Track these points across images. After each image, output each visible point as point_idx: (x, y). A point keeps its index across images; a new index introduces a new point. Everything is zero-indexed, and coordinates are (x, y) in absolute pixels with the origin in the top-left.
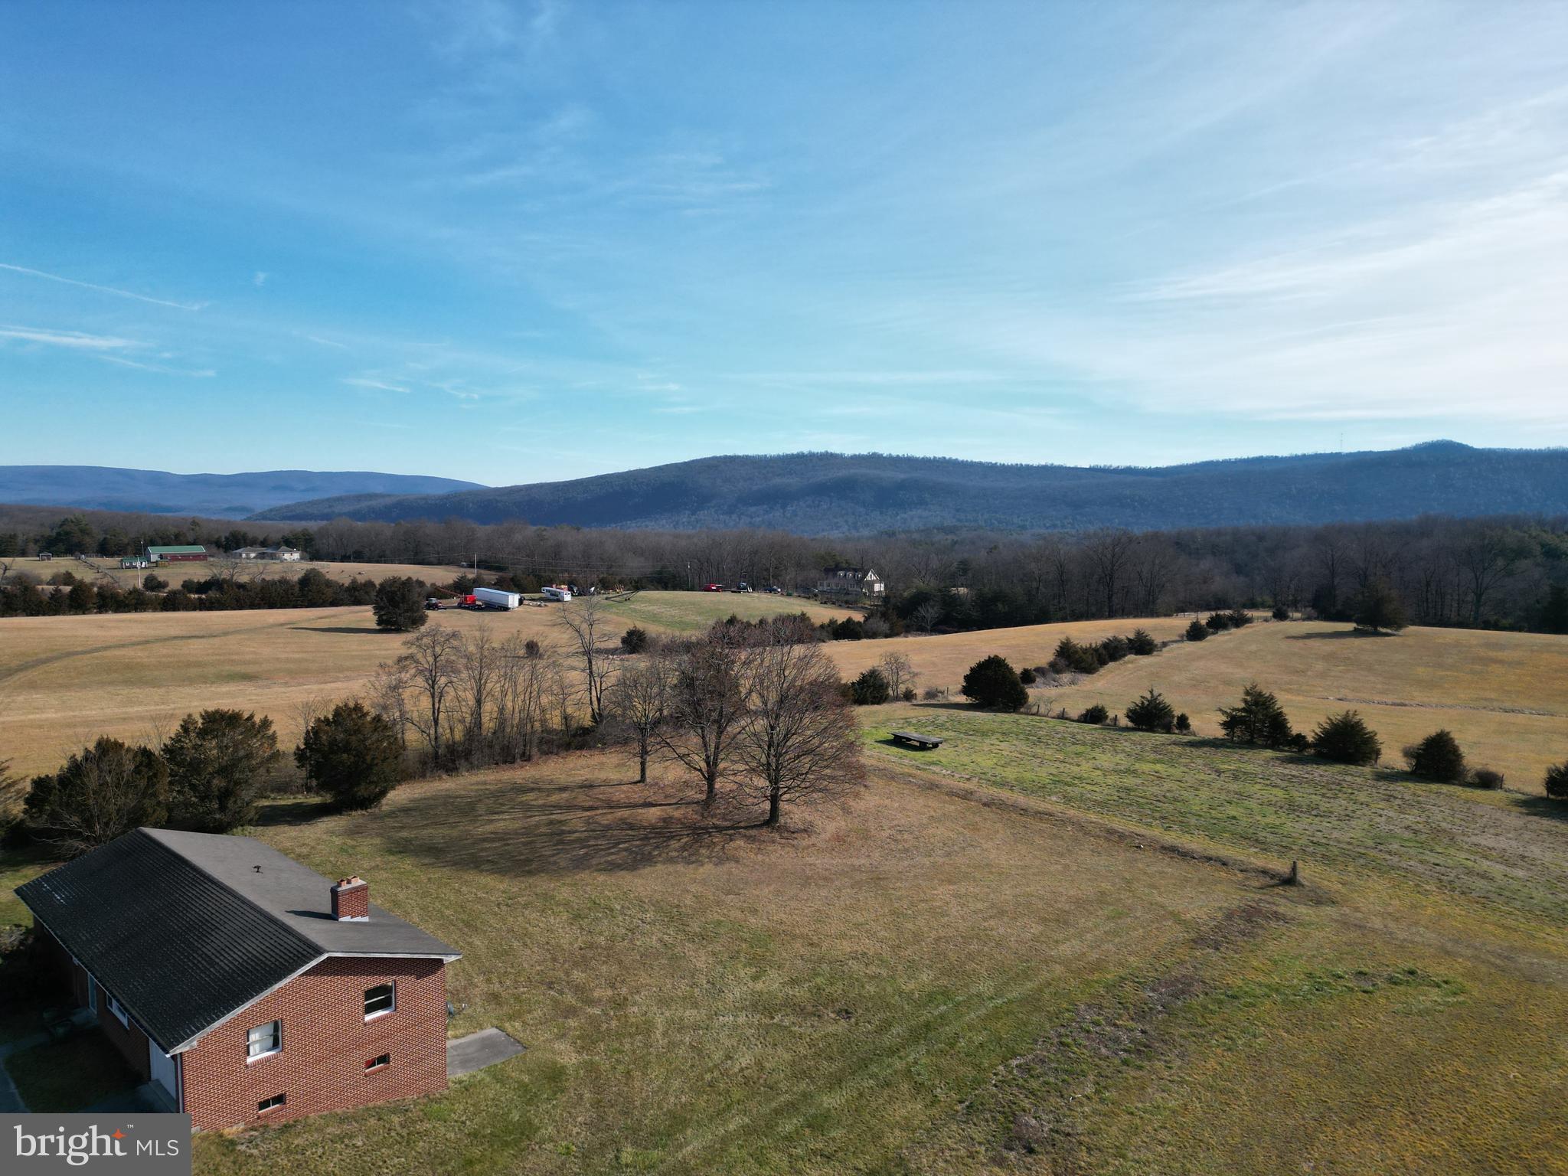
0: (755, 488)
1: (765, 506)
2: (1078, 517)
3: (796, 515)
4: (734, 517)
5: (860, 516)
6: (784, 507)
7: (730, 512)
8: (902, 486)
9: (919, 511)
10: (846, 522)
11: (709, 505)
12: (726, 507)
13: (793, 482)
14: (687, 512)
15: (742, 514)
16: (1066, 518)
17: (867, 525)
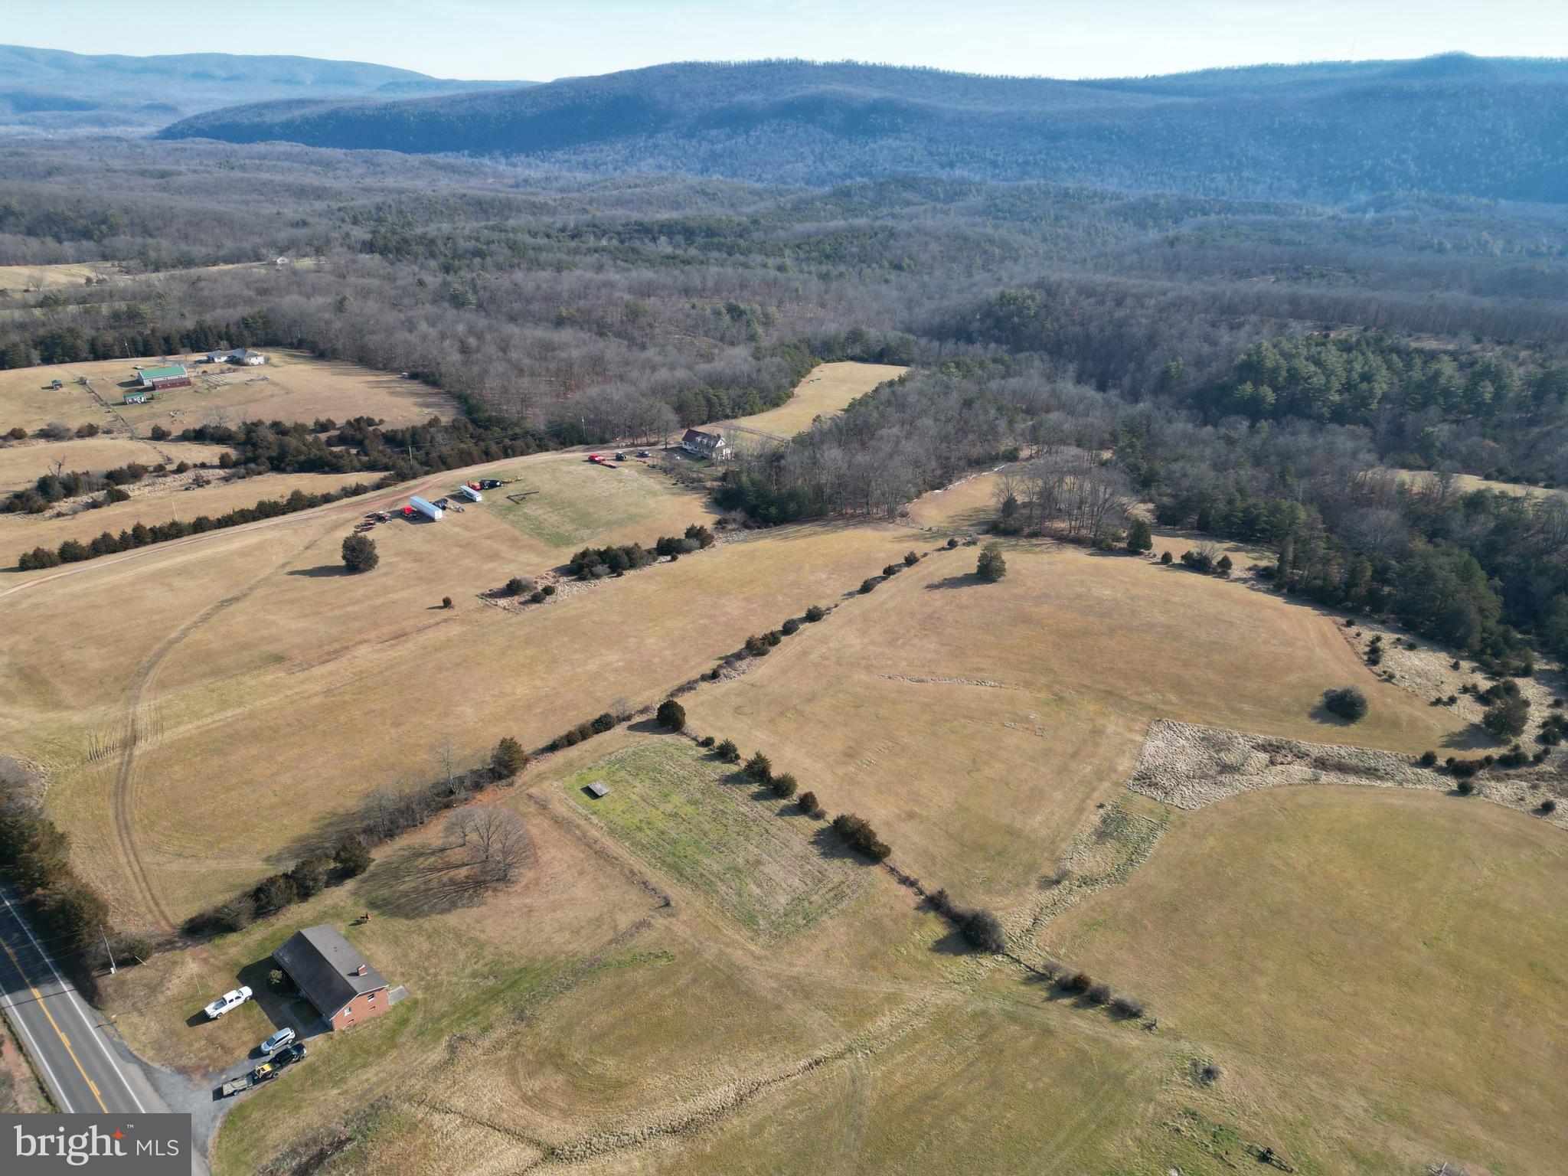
0: (717, 106)
1: (728, 129)
2: (1053, 152)
3: (760, 143)
4: (694, 142)
5: (828, 144)
6: (747, 132)
7: (689, 135)
8: (875, 108)
9: (890, 141)
10: (813, 151)
11: (668, 126)
12: (685, 129)
13: (756, 99)
14: (644, 134)
15: (703, 138)
16: (1040, 152)
17: (834, 157)
